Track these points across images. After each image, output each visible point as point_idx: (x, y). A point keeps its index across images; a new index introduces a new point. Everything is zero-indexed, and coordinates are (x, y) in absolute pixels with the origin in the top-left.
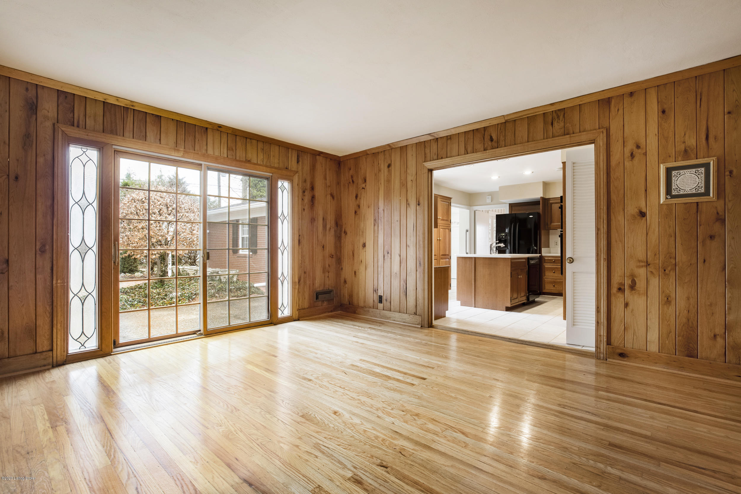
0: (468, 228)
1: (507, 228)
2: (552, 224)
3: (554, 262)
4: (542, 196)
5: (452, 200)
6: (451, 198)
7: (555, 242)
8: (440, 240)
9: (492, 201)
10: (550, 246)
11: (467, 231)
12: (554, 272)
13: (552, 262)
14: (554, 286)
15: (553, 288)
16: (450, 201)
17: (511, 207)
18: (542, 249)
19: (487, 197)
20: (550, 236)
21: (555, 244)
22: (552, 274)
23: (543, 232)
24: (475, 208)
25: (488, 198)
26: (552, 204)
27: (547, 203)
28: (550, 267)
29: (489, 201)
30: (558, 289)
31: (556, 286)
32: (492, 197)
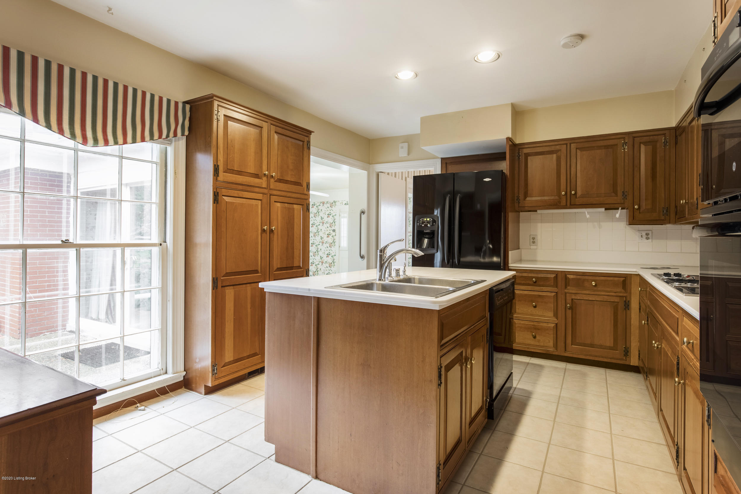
0: (364, 207)
1: (437, 209)
2: (528, 199)
3: (535, 282)
4: (510, 137)
5: (312, 136)
6: (310, 132)
7: (532, 237)
8: (271, 231)
9: (409, 154)
10: (520, 247)
11: (363, 212)
12: (535, 307)
13: (531, 283)
14: (535, 337)
15: (532, 342)
16: (306, 139)
17: (444, 165)
18: (510, 252)
19: (401, 145)
20: (520, 224)
21: (532, 240)
22: (531, 310)
23: (511, 216)
24: (379, 167)
25: (402, 148)
26: (527, 155)
27: (519, 153)
28: (526, 295)
29: (403, 153)
30: (542, 344)
31: (538, 337)
32: (409, 146)
